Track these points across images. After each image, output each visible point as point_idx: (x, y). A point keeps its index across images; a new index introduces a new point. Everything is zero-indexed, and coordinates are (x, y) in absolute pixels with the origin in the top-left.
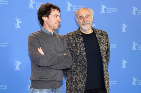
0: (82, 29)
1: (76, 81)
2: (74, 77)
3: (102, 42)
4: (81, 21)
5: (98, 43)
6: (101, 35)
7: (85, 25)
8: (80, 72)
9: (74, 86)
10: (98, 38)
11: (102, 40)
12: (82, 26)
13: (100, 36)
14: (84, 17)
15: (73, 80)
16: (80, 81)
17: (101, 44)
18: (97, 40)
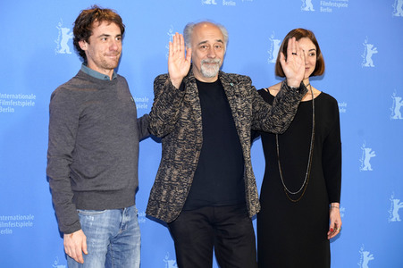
0: (201, 72)
1: (170, 179)
2: (168, 171)
3: (237, 96)
4: (202, 54)
5: (225, 97)
6: (235, 83)
7: (210, 66)
8: (182, 159)
9: (165, 192)
10: (226, 89)
11: (237, 91)
12: (203, 68)
13: (232, 84)
14: (210, 46)
15: (166, 179)
16: (178, 180)
17: (233, 99)
18: (224, 91)
